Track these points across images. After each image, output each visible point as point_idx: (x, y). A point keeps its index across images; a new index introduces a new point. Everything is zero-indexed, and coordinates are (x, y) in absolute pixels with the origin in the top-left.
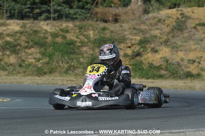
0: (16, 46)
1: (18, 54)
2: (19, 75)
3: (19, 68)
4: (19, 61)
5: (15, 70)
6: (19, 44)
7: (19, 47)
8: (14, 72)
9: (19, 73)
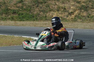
0: (87, 8)
1: (87, 11)
2: (87, 21)
3: (88, 18)
4: (88, 14)
5: (86, 19)
6: (88, 7)
7: (88, 8)
8: (85, 20)
9: (87, 20)
